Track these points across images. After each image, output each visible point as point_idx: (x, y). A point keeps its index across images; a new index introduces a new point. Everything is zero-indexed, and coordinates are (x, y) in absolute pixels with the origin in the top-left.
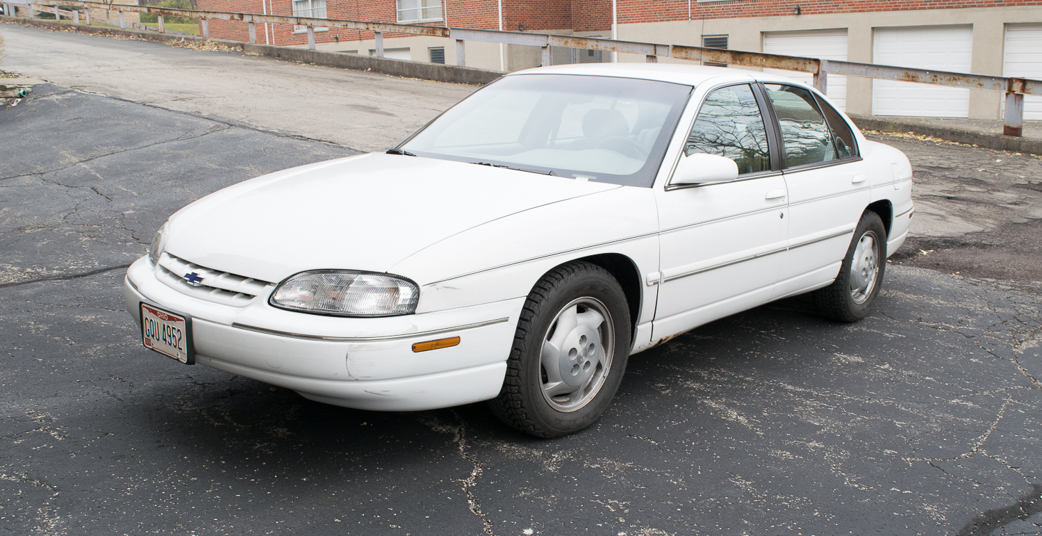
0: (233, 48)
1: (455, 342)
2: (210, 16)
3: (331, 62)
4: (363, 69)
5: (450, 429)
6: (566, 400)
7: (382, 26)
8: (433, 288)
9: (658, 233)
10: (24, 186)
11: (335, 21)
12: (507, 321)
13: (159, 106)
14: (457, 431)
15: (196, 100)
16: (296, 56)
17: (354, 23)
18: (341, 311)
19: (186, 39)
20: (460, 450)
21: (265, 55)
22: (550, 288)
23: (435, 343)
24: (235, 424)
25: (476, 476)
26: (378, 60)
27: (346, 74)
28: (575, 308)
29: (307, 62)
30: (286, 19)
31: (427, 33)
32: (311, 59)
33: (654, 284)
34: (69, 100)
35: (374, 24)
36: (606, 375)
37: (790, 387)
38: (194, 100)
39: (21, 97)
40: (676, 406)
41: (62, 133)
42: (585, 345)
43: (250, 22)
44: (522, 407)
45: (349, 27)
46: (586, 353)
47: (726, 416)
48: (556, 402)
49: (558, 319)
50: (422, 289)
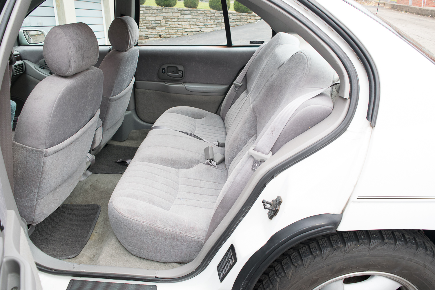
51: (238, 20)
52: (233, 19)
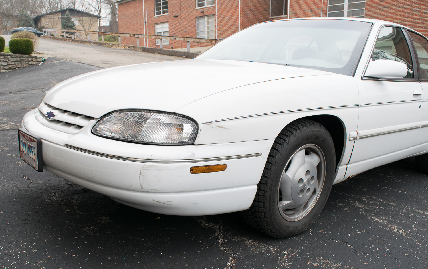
0: (130, 48)
1: (222, 168)
2: (122, 35)
3: (168, 54)
4: (181, 57)
5: (213, 226)
6: (291, 213)
7: (190, 39)
8: (209, 126)
9: (357, 106)
10: (34, 93)
11: (171, 37)
12: (260, 156)
13: (96, 65)
14: (217, 227)
15: (111, 64)
16: (155, 51)
17: (178, 38)
18: (139, 139)
19: (112, 44)
20: (219, 243)
21: (142, 51)
22: (290, 135)
23: (208, 167)
24: (78, 212)
25: (230, 266)
26: (188, 53)
27: (174, 58)
28: (303, 151)
29: (159, 54)
30: (151, 36)
31: (209, 41)
32: (160, 52)
33: (353, 140)
34: (61, 63)
35: (187, 38)
36: (318, 197)
37: (420, 211)
38: (110, 64)
39: (43, 61)
40: (355, 219)
41: (55, 74)
42: (308, 177)
43: (137, 38)
44: (265, 217)
45: (176, 39)
46: (309, 182)
47: (391, 229)
48: (287, 214)
49: (292, 158)
50: (201, 126)
51: (18, 63)
52: (12, 61)
